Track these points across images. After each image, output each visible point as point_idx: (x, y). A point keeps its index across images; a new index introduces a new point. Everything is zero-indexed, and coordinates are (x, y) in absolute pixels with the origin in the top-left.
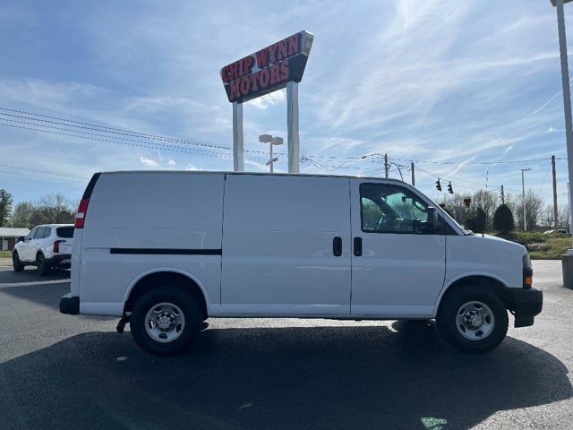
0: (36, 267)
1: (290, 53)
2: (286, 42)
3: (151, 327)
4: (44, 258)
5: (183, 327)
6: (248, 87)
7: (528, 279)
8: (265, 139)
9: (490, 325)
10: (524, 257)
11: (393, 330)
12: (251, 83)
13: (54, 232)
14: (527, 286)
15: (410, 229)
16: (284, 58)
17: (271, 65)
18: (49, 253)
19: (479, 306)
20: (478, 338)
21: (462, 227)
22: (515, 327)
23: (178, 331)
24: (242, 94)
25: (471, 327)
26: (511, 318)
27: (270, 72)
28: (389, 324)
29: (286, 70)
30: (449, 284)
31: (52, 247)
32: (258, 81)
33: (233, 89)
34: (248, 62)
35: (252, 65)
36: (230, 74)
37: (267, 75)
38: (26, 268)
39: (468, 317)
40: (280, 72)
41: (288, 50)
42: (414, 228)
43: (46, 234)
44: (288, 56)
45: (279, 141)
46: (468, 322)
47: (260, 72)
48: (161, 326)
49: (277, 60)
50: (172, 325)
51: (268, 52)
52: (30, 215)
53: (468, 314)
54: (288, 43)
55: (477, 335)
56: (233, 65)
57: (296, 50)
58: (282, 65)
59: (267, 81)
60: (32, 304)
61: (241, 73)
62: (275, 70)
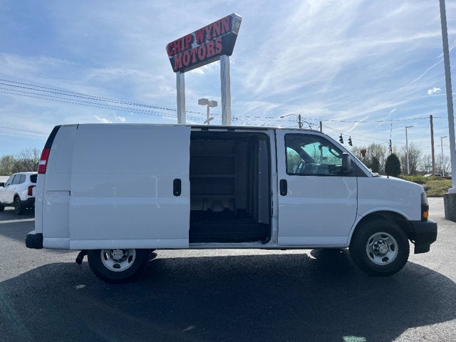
0: (13, 208)
1: (223, 31)
2: (220, 23)
3: (106, 259)
4: (20, 200)
5: (134, 258)
6: (189, 60)
7: (425, 213)
8: (203, 102)
9: (394, 252)
10: (422, 195)
11: (312, 257)
12: (192, 57)
13: (28, 179)
14: (424, 219)
15: (327, 172)
16: (217, 36)
17: (207, 41)
18: (24, 196)
19: (385, 236)
20: (385, 263)
21: (370, 170)
22: (415, 253)
23: (129, 261)
24: (183, 65)
25: (379, 255)
26: (412, 246)
27: (206, 47)
28: (308, 252)
29: (219, 46)
30: (361, 218)
31: (27, 191)
32: (197, 55)
33: (177, 61)
34: (188, 39)
35: (192, 42)
36: (173, 49)
37: (204, 50)
38: (6, 208)
39: (376, 246)
40: (215, 47)
41: (221, 30)
42: (330, 172)
43: (22, 180)
44: (221, 34)
45: (215, 104)
46: (376, 250)
47: (198, 47)
48: (115, 257)
49: (212, 38)
50: (124, 257)
51: (205, 31)
52: (12, 166)
53: (376, 243)
54: (221, 23)
55: (383, 260)
56: (176, 41)
57: (227, 29)
58: (217, 41)
59: (204, 55)
60: (7, 239)
61: (183, 48)
62: (211, 46)
